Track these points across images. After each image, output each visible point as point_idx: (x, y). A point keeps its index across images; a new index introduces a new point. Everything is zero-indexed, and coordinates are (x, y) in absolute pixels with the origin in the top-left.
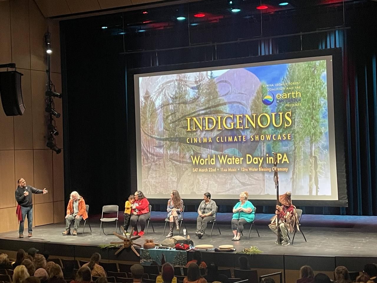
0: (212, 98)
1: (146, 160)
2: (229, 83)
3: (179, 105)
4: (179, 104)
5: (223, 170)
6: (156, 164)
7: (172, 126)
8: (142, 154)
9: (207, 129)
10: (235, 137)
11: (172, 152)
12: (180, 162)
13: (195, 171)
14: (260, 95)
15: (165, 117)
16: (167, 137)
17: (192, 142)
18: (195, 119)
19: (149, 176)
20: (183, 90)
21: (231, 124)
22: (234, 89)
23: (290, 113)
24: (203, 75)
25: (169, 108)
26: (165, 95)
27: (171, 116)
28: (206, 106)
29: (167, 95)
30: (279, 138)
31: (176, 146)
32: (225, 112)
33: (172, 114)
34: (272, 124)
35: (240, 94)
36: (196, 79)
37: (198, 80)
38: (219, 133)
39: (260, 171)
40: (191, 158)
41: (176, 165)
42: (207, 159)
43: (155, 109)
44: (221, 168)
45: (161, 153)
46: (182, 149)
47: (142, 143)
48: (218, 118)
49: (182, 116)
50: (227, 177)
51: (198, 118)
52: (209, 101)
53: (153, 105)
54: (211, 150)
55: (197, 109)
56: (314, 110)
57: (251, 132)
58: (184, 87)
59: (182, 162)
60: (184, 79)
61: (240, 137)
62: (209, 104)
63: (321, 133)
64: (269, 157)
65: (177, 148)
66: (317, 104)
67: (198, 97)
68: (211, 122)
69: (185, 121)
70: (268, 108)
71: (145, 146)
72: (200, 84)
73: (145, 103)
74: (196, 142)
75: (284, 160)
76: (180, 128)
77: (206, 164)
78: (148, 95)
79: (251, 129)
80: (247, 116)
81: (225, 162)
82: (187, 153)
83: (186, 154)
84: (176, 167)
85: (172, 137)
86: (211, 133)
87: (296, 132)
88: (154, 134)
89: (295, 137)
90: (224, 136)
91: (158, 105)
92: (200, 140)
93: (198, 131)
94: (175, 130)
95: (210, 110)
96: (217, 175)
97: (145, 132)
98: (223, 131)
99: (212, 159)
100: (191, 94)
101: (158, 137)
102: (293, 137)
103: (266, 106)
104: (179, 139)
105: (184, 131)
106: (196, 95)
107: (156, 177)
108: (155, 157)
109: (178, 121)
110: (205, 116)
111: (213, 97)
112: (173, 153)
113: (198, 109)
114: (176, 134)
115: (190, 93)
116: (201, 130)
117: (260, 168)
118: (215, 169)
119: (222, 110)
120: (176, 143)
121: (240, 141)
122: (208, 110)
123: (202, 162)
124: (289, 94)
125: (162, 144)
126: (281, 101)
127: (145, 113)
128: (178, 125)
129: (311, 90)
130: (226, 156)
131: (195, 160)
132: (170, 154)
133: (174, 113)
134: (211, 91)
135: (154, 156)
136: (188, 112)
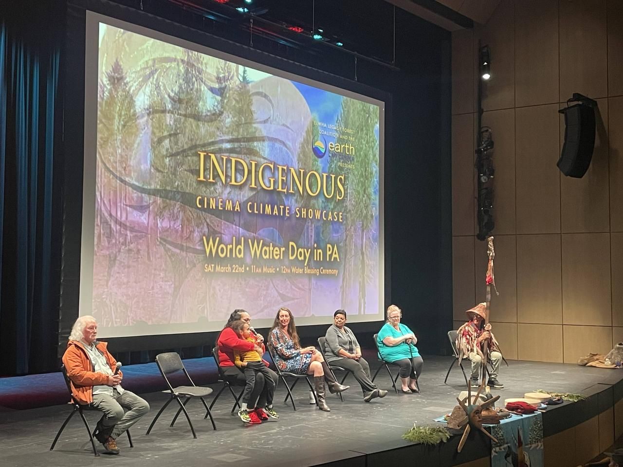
0: (243, 123)
1: (106, 239)
2: (270, 101)
3: (185, 120)
4: (185, 116)
5: (256, 270)
6: (130, 250)
7: (170, 165)
8: (98, 221)
9: (233, 183)
10: (276, 206)
11: (166, 224)
12: (181, 248)
13: (210, 271)
14: (310, 138)
15: (156, 140)
16: (158, 187)
17: (206, 207)
18: (213, 156)
19: (112, 279)
20: (194, 89)
21: (270, 181)
22: (277, 115)
23: (343, 178)
24: (230, 68)
25: (165, 119)
26: (158, 87)
27: (168, 140)
28: (234, 135)
29: (162, 88)
30: (330, 218)
31: (176, 211)
32: (263, 155)
33: (170, 135)
34: (322, 191)
35: (285, 128)
36: (218, 73)
37: (221, 76)
38: (252, 194)
39: (305, 272)
40: (202, 242)
41: (173, 255)
42: (231, 246)
43: (134, 115)
44: (252, 266)
45: (144, 223)
46: (188, 220)
47: (98, 194)
48: (251, 164)
49: (189, 145)
50: (260, 285)
51: (218, 156)
52: (238, 125)
53: (129, 102)
54: (238, 227)
55: (218, 136)
56: (367, 180)
57: (296, 201)
58: (196, 83)
59: (185, 248)
60: (197, 64)
61: (282, 207)
62: (238, 132)
63: (372, 216)
64: (317, 248)
65: (177, 217)
66: (370, 171)
67: (221, 113)
68: (240, 170)
69: (195, 158)
70: (320, 163)
71: (106, 202)
72: (226, 86)
73: (110, 93)
74: (214, 208)
75: (334, 256)
76: (186, 170)
77: (228, 256)
78: (119, 74)
79: (297, 196)
80: (292, 170)
81: (258, 253)
82: (196, 230)
83: (194, 230)
84: (173, 259)
85: (168, 188)
86: (239, 192)
87: (348, 211)
88: (129, 175)
89: (347, 218)
90: (259, 202)
91: (142, 107)
92: (220, 204)
93: (218, 183)
94: (174, 174)
95: (239, 144)
96: (245, 280)
97: (108, 165)
98: (258, 192)
99: (239, 247)
100: (209, 102)
101: (137, 184)
102: (344, 218)
103: (317, 158)
104: (182, 196)
105: (192, 178)
106: (217, 106)
107: (128, 282)
108: (128, 233)
109: (182, 155)
110: (232, 155)
111: (246, 120)
112: (169, 227)
113: (220, 138)
114: (176, 184)
115: (206, 98)
116: (222, 183)
117: (305, 268)
118: (243, 268)
119: (258, 150)
120: (175, 204)
121: (282, 214)
122: (236, 145)
123: (222, 252)
124: (342, 147)
125: (146, 202)
126: (334, 155)
127: (110, 119)
128: (182, 164)
129: (364, 148)
130: (262, 241)
131: (211, 247)
132: (162, 228)
133: (176, 134)
134: (242, 106)
135: (126, 230)
136: (201, 140)
